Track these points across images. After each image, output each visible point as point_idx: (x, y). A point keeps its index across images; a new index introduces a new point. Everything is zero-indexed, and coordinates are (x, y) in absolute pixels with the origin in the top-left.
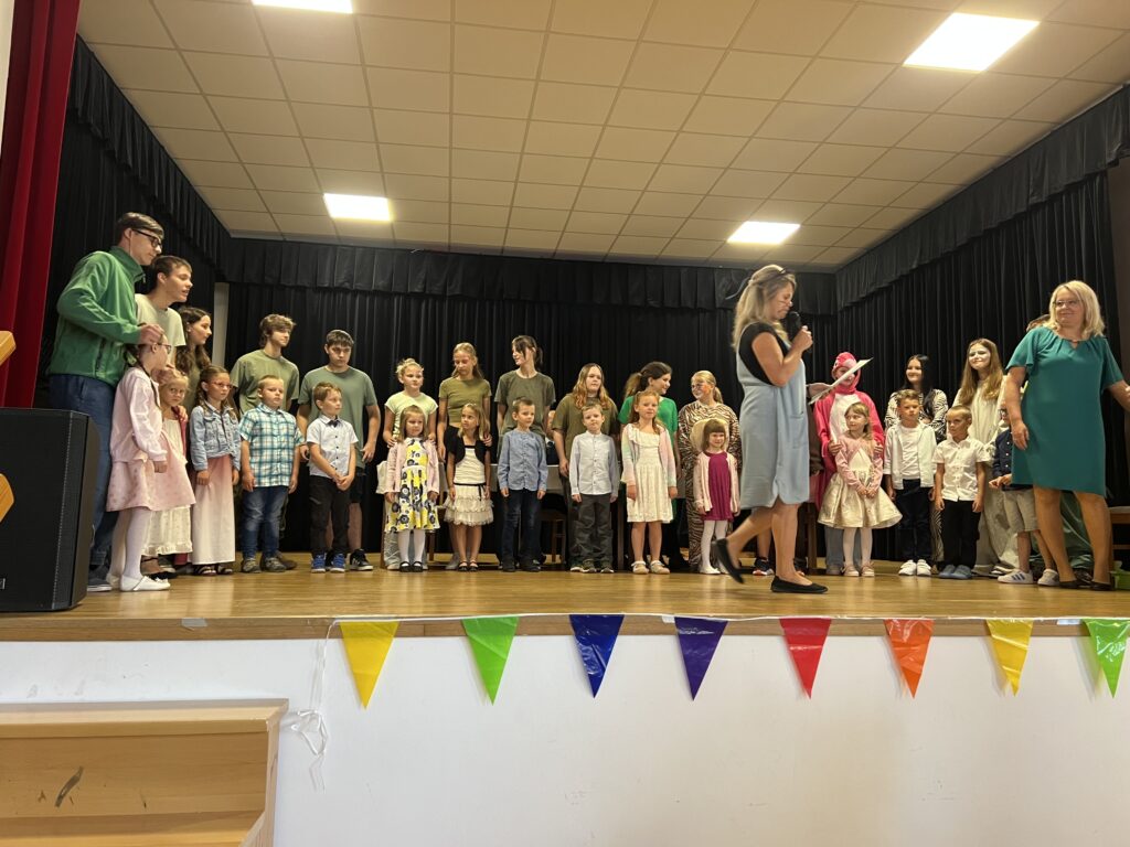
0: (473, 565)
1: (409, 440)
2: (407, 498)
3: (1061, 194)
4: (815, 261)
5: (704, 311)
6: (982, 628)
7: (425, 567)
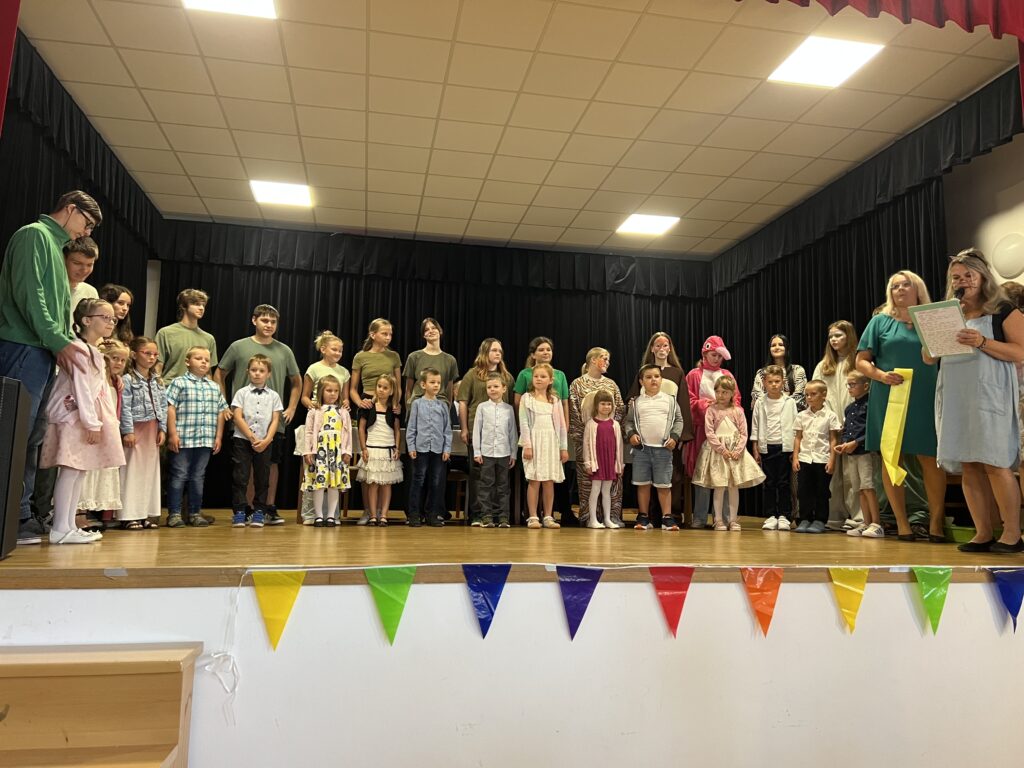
0: (383, 520)
1: (325, 407)
2: (323, 460)
3: (904, 195)
4: (693, 250)
5: (595, 292)
6: (825, 575)
7: (338, 522)
